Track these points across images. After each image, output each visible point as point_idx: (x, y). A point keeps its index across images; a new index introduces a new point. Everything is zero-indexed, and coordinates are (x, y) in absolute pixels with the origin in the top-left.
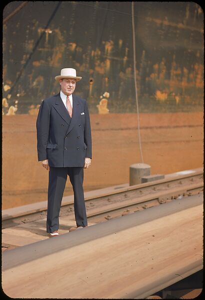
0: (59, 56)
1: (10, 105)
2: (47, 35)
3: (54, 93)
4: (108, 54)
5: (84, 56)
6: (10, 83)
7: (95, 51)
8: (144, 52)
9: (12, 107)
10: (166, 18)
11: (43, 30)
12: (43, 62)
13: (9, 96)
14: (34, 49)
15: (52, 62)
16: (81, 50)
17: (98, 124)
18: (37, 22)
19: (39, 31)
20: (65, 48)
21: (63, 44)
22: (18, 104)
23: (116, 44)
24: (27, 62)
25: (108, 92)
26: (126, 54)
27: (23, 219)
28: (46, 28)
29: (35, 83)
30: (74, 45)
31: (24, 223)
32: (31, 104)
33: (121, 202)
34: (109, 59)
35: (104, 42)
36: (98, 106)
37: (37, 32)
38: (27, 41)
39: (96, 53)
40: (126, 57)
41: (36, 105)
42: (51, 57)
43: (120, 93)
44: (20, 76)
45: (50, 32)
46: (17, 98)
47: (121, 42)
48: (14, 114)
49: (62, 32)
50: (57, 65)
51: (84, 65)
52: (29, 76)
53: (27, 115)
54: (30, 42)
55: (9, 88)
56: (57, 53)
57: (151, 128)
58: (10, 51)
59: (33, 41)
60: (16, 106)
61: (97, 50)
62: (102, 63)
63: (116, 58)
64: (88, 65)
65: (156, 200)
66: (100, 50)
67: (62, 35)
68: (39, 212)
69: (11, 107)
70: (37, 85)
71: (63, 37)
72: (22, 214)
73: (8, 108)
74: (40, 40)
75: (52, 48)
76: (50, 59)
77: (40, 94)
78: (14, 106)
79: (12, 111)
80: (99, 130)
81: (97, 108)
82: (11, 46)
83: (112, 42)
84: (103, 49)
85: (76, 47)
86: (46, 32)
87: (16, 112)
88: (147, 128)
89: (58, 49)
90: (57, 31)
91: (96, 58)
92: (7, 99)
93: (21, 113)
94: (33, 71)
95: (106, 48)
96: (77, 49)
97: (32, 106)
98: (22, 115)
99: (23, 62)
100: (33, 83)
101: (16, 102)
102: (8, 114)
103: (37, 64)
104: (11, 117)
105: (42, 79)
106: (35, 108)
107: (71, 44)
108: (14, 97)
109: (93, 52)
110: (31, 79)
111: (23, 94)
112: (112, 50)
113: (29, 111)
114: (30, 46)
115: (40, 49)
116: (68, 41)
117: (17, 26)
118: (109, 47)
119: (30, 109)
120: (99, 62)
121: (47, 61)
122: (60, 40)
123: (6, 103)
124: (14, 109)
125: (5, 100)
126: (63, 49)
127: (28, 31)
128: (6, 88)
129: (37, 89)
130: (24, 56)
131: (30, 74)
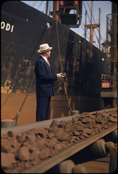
0: (29, 70)
1: (10, 89)
2: (26, 62)
3: (26, 85)
6: (11, 80)
8: (56, 71)
10: (64, 59)
13: (10, 85)
18: (24, 57)
19: (24, 60)
21: (31, 66)
29: (20, 81)
32: (17, 89)
37: (23, 61)
38: (19, 64)
41: (19, 89)
45: (28, 61)
49: (31, 61)
50: (28, 74)
53: (15, 93)
55: (11, 82)
57: (56, 101)
58: (13, 68)
59: (21, 64)
71: (31, 63)
73: (9, 90)
75: (27, 67)
76: (26, 71)
77: (21, 85)
78: (11, 89)
82: (14, 66)
87: (11, 92)
88: (55, 101)
89: (29, 67)
97: (18, 90)
98: (14, 93)
101: (12, 88)
102: (8, 93)
103: (21, 73)
105: (22, 79)
106: (19, 91)
108: (12, 86)
111: (15, 85)
114: (20, 66)
116: (33, 65)
117: (17, 58)
119: (17, 91)
121: (25, 72)
122: (30, 65)
123: (9, 88)
124: (11, 91)
125: (8, 87)
126: (31, 67)
127: (20, 61)
128: (10, 82)
129: (20, 83)
130: (18, 70)
131: (18, 77)
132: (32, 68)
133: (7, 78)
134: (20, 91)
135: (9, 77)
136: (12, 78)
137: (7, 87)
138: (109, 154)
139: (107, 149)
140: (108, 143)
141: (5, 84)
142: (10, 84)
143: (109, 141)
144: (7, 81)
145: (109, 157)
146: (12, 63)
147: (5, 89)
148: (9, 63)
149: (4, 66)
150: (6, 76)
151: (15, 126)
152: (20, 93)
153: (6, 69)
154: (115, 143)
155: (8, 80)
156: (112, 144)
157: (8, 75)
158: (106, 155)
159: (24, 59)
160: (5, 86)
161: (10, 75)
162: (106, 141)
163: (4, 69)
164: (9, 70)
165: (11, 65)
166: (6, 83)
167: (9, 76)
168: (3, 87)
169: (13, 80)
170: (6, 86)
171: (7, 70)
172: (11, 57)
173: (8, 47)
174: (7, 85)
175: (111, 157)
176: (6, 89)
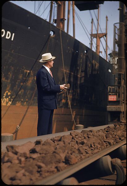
0: (31, 81)
1: (9, 101)
2: (27, 73)
3: (26, 97)
6: (11, 91)
8: (60, 82)
9: (10, 102)
10: (68, 70)
13: (9, 97)
18: (25, 68)
19: (25, 71)
21: (33, 77)
29: (20, 92)
32: (17, 101)
41: (19, 101)
45: (29, 72)
46: (12, 98)
49: (33, 72)
50: (29, 85)
53: (15, 106)
54: (21, 75)
57: (59, 114)
58: (13, 78)
60: (11, 102)
70: (21, 93)
73: (8, 103)
74: (24, 75)
75: (28, 78)
76: (27, 83)
77: (21, 97)
78: (11, 101)
82: (14, 76)
86: (27, 71)
87: (11, 104)
88: (58, 114)
89: (30, 78)
90: (31, 71)
93: (13, 105)
97: (18, 102)
99: (17, 83)
101: (12, 100)
102: (8, 105)
105: (23, 90)
106: (19, 103)
107: (35, 77)
108: (11, 97)
110: (19, 90)
111: (15, 96)
114: (21, 77)
115: (24, 78)
117: (17, 68)
119: (17, 103)
121: (26, 83)
122: (32, 75)
123: (8, 100)
124: (10, 103)
125: (8, 99)
126: (32, 78)
127: (21, 71)
128: (9, 94)
129: (21, 95)
130: (18, 81)
131: (19, 88)
132: (34, 79)
134: (21, 103)
135: (8, 89)
136: (12, 89)
137: (6, 99)
138: (116, 172)
139: (114, 166)
140: (114, 160)
141: (4, 96)
142: (10, 95)
143: (115, 158)
144: (7, 93)
145: (115, 174)
146: (12, 73)
147: (4, 101)
148: (9, 73)
149: (4, 77)
150: (6, 86)
151: (15, 140)
152: (20, 105)
153: (5, 79)
154: (121, 160)
155: (7, 92)
156: (118, 161)
157: (8, 86)
158: (112, 172)
160: (4, 98)
161: (10, 86)
162: (112, 158)
163: (3, 79)
164: (9, 81)
165: (11, 75)
166: (5, 95)
169: (13, 92)
170: (5, 98)
171: (6, 80)
172: (11, 67)
173: (8, 56)
174: (7, 97)
175: (117, 175)
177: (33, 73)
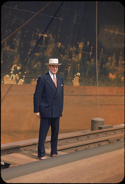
0: (51, 50)
1: (20, 78)
2: (44, 38)
4: (81, 50)
5: (66, 51)
6: (21, 65)
7: (72, 47)
10: (117, 30)
11: (42, 35)
12: (41, 53)
13: (20, 73)
14: (36, 46)
15: (46, 54)
16: (64, 47)
17: (72, 92)
18: (39, 30)
19: (40, 35)
20: (55, 46)
21: (54, 43)
22: (25, 78)
23: (85, 44)
24: (32, 53)
25: (79, 73)
26: (92, 50)
27: (24, 148)
28: (44, 34)
29: (35, 66)
30: (60, 44)
31: (25, 150)
32: (32, 78)
33: (85, 141)
34: (81, 53)
35: (78, 43)
36: (73, 81)
37: (38, 35)
38: (32, 41)
39: (73, 49)
40: (91, 52)
41: (36, 78)
42: (46, 50)
43: (87, 73)
44: (27, 61)
45: (46, 36)
46: (24, 74)
47: (88, 43)
48: (22, 84)
50: (49, 55)
51: (66, 56)
52: (32, 61)
53: (29, 85)
54: (33, 41)
55: (20, 68)
56: (49, 48)
58: (22, 46)
59: (35, 41)
60: (24, 79)
61: (74, 47)
62: (77, 55)
63: (85, 53)
64: (68, 56)
65: (107, 141)
66: (76, 47)
67: (53, 38)
68: (34, 144)
69: (21, 79)
71: (53, 39)
72: (24, 145)
73: (19, 80)
74: (40, 41)
75: (47, 45)
76: (45, 52)
77: (38, 72)
79: (21, 82)
80: (73, 95)
81: (72, 82)
82: (22, 44)
83: (83, 43)
84: (77, 47)
85: (61, 45)
86: (44, 36)
87: (23, 83)
89: (50, 46)
90: (50, 35)
91: (73, 52)
92: (19, 74)
93: (26, 84)
94: (35, 58)
95: (79, 46)
96: (62, 46)
97: (33, 80)
99: (29, 53)
100: (34, 66)
101: (24, 77)
102: (18, 84)
103: (37, 54)
104: (20, 85)
105: (40, 63)
107: (58, 43)
109: (71, 48)
110: (33, 63)
111: (28, 72)
112: (83, 47)
113: (32, 82)
114: (34, 44)
115: (40, 46)
116: (56, 41)
117: (27, 32)
118: (81, 46)
120: (74, 54)
121: (43, 53)
122: (52, 41)
123: (18, 77)
124: (22, 81)
125: (17, 75)
126: (53, 46)
127: (33, 35)
128: (18, 68)
129: (36, 69)
130: (30, 49)
131: (33, 60)
133: (14, 62)
135: (16, 61)
136: (23, 62)
137: (15, 75)
141: (11, 71)
142: (20, 70)
144: (14, 67)
146: (19, 39)
147: (12, 78)
148: (15, 40)
149: (7, 45)
150: (12, 59)
153: (10, 48)
155: (16, 65)
157: (15, 57)
159: (39, 33)
160: (11, 74)
161: (18, 57)
163: (6, 48)
164: (16, 50)
165: (18, 42)
166: (13, 69)
167: (17, 59)
168: (8, 75)
169: (24, 65)
170: (13, 73)
171: (12, 50)
173: (9, 15)
174: (16, 72)
176: (14, 78)
177: (53, 37)
